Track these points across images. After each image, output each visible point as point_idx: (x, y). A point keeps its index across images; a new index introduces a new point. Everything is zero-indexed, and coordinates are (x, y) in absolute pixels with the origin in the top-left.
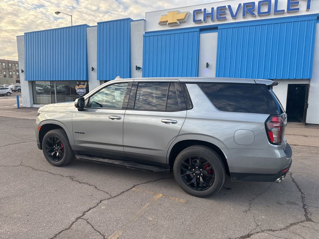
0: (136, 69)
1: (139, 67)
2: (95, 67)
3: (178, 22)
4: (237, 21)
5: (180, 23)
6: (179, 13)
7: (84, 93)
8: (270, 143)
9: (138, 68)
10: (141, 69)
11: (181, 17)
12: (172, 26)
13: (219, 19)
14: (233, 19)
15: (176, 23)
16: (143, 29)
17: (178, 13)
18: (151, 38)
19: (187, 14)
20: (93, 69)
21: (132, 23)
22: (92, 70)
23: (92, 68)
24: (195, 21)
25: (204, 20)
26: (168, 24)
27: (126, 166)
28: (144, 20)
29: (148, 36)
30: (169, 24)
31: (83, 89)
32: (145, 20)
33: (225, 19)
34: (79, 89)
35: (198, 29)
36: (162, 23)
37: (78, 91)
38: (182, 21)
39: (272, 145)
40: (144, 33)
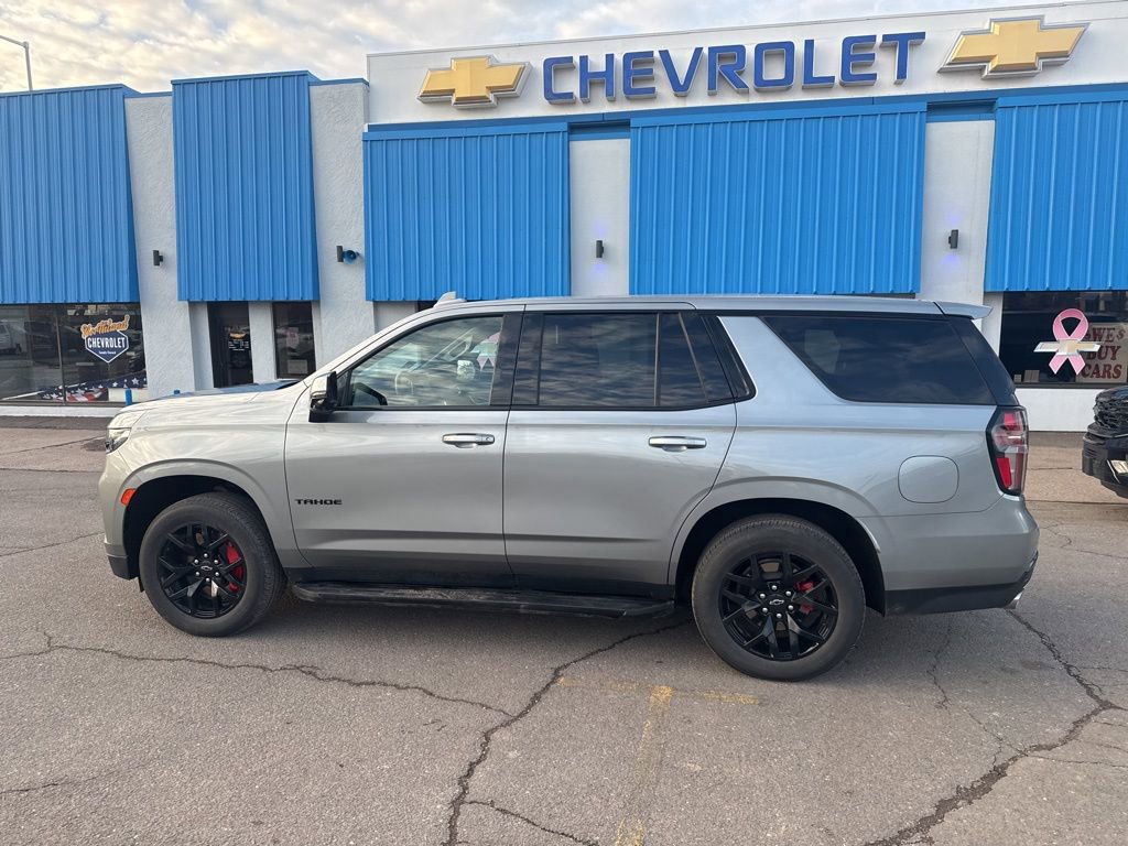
0: (341, 260)
1: (351, 252)
2: (169, 249)
3: (491, 97)
4: (689, 104)
5: (498, 99)
6: (493, 64)
7: (118, 350)
8: (1001, 493)
9: (346, 256)
10: (358, 258)
11: (505, 78)
12: (469, 109)
13: (631, 94)
14: (676, 95)
15: (483, 99)
16: (360, 114)
17: (491, 66)
18: (394, 148)
19: (524, 72)
20: (158, 259)
21: (315, 90)
22: (157, 264)
23: (156, 253)
24: (552, 97)
25: (584, 94)
26: (453, 101)
27: (518, 607)
28: (362, 80)
29: (381, 139)
30: (460, 101)
31: (115, 335)
32: (367, 84)
33: (650, 94)
34: (97, 335)
35: (564, 126)
36: (433, 97)
37: (92, 344)
38: (505, 94)
39: (1006, 496)
40: (366, 131)
